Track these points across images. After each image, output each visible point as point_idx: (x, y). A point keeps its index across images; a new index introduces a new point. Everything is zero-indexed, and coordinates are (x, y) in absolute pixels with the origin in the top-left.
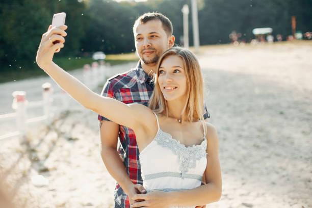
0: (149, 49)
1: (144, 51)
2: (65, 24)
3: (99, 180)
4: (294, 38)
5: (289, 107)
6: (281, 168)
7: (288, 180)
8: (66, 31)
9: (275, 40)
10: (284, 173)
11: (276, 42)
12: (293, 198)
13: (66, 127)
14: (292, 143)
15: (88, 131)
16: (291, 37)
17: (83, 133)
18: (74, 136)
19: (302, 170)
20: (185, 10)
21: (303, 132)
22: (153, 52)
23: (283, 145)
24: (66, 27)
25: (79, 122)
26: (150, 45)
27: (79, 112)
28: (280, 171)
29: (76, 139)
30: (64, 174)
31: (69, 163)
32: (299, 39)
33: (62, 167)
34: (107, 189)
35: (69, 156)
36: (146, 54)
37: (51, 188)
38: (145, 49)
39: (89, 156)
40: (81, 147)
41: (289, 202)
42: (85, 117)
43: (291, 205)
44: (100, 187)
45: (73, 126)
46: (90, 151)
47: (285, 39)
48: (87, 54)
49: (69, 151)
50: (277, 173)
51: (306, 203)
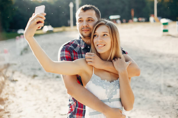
0: (86, 28)
1: (83, 29)
2: (45, 12)
3: (35, 105)
4: (132, 21)
5: (138, 60)
6: (141, 94)
7: (147, 101)
8: (45, 16)
9: (122, 22)
10: (144, 97)
11: (122, 23)
12: (152, 112)
13: (9, 74)
14: (144, 80)
15: (22, 76)
16: (130, 21)
17: (20, 77)
18: (15, 79)
19: (153, 95)
20: (71, 5)
21: (149, 74)
22: (89, 30)
23: (139, 82)
24: (45, 14)
25: (16, 71)
26: (87, 25)
27: (15, 64)
28: (141, 96)
29: (16, 81)
30: (13, 102)
31: (15, 95)
32: (136, 22)
33: (11, 98)
34: (41, 111)
35: (14, 91)
36: (84, 31)
37: (6, 111)
38: (84, 28)
39: (26, 90)
40: (20, 85)
41: (151, 115)
42: (19, 67)
43: (152, 116)
44: (36, 110)
45: (13, 72)
46: (26, 87)
47: (127, 22)
48: (14, 30)
49: (13, 88)
50: (140, 97)
51: (161, 114)
